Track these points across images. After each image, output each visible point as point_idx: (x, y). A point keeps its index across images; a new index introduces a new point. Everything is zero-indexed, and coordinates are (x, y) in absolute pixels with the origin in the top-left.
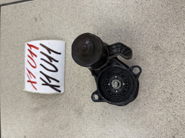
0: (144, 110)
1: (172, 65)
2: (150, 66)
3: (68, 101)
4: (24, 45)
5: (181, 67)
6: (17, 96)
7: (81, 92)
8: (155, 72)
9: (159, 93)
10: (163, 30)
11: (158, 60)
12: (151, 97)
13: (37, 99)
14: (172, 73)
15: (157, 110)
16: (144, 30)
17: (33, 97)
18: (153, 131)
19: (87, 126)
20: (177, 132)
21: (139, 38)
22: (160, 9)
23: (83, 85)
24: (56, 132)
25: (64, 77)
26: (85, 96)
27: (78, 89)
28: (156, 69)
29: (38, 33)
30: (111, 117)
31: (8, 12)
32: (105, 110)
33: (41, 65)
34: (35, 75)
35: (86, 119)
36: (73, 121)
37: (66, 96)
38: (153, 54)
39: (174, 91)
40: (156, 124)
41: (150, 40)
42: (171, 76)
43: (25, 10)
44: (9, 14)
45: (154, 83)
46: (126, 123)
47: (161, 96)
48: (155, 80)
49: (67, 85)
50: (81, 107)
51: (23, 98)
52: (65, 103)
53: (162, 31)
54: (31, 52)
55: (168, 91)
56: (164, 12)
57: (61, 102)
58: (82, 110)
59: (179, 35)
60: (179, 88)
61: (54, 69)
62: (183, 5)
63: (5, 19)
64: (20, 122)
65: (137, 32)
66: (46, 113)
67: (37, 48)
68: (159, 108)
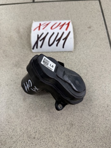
0: (21, 116)
4: (69, 19)
5: (57, 144)
8: (51, 124)
12: (31, 121)
14: (51, 138)
15: (21, 127)
18: (4, 125)
28: (54, 125)
33: (54, 33)
34: (45, 29)
36: (10, 60)
37: (29, 54)
39: (37, 140)
40: (9, 127)
52: (24, 53)
54: (63, 25)
55: (37, 135)
56: (101, 129)
59: (83, 142)
60: (40, 144)
61: (50, 43)
62: (107, 144)
63: (89, 4)
64: (8, 19)
67: (67, 29)
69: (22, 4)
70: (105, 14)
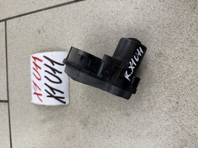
0: (150, 120)
1: (177, 73)
2: (154, 74)
3: (74, 112)
4: (29, 57)
5: (186, 74)
6: (25, 108)
7: (86, 103)
8: (160, 80)
9: (164, 102)
10: (165, 35)
11: (162, 67)
12: (156, 106)
13: (44, 111)
14: (177, 81)
15: (163, 120)
16: (145, 37)
17: (40, 109)
18: (160, 142)
19: (93, 137)
20: (185, 143)
23: (87, 96)
24: (63, 143)
25: (68, 88)
26: (90, 107)
27: (82, 100)
28: (160, 77)
29: (42, 45)
30: (116, 128)
31: (13, 25)
33: (45, 77)
34: (40, 87)
35: (92, 130)
36: (79, 133)
37: (71, 107)
38: (156, 62)
39: (180, 99)
40: (163, 135)
41: (153, 47)
42: (176, 84)
43: (29, 22)
44: (14, 28)
45: (158, 91)
46: (132, 134)
47: (166, 105)
48: (159, 89)
49: (71, 96)
50: (86, 118)
51: (31, 110)
52: (70, 114)
53: (164, 37)
54: (36, 65)
55: (173, 99)
56: (166, 17)
57: (67, 113)
58: (87, 121)
59: (183, 40)
60: (185, 96)
61: (58, 81)
62: (185, 8)
63: (10, 32)
64: (29, 133)
66: (53, 124)
67: (41, 61)
68: (165, 118)
69: (10, 116)
70: (24, 13)
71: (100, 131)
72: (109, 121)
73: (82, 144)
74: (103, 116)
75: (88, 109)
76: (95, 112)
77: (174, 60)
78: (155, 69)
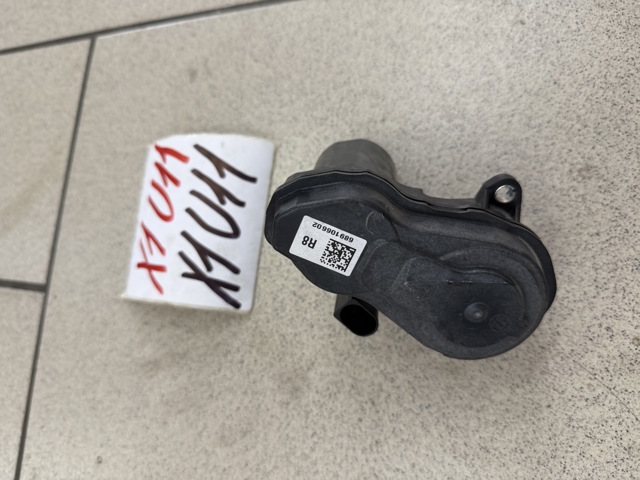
0: (530, 396)
3: (262, 343)
7: (308, 316)
8: (579, 258)
9: (590, 335)
10: (609, 110)
11: (590, 213)
12: (558, 347)
13: (159, 330)
15: (580, 400)
19: (315, 439)
21: (524, 136)
22: (603, 42)
25: (256, 260)
26: (321, 328)
27: (297, 302)
28: (583, 247)
31: (115, 51)
32: (384, 387)
36: (268, 419)
37: (254, 326)
38: (573, 195)
40: (574, 455)
43: (165, 45)
44: (117, 60)
47: (597, 345)
49: (262, 286)
52: (248, 348)
54: (164, 172)
55: (624, 328)
56: (617, 54)
57: (237, 344)
58: (304, 379)
63: (101, 72)
65: (516, 118)
67: (183, 158)
68: (587, 394)
71: (346, 419)
72: (380, 385)
73: (273, 460)
74: (361, 366)
75: (313, 338)
76: (335, 349)
77: (633, 194)
78: (565, 218)
